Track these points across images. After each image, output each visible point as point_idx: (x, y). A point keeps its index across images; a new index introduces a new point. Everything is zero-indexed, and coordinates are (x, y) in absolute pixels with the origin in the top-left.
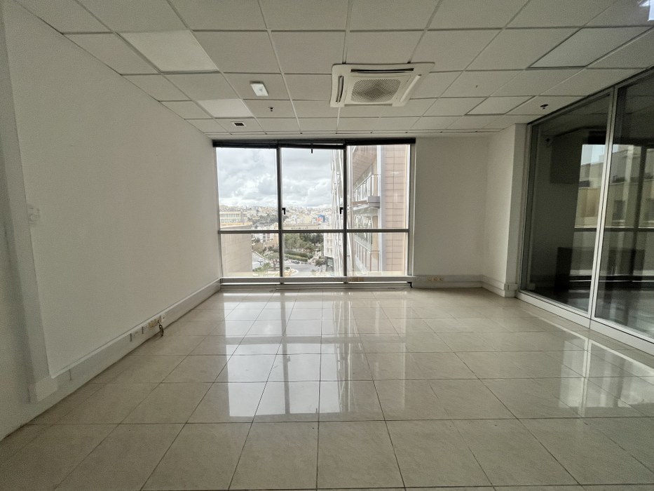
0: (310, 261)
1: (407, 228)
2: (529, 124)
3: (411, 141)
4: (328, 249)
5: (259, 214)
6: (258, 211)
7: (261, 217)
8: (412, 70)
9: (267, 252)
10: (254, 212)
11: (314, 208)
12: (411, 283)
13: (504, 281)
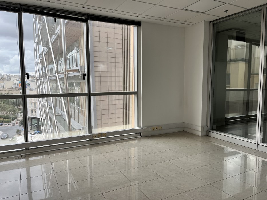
0: (13, 122)
1: (136, 91)
2: (211, 22)
3: (137, 24)
4: (32, 111)
11: (14, 75)
12: (140, 133)
13: (201, 125)
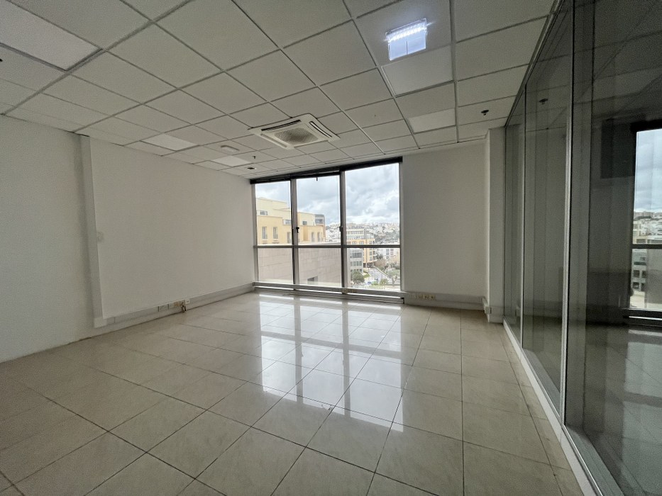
1: (399, 243)
3: (398, 160)
5: (385, 231)
6: (384, 228)
7: (387, 233)
8: (299, 121)
9: (389, 270)
10: (380, 229)
